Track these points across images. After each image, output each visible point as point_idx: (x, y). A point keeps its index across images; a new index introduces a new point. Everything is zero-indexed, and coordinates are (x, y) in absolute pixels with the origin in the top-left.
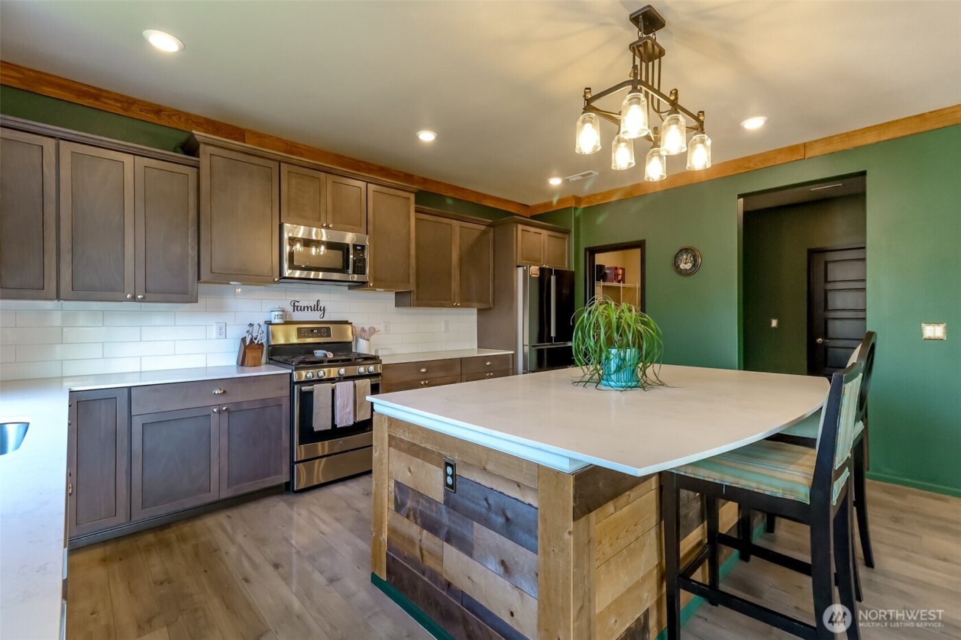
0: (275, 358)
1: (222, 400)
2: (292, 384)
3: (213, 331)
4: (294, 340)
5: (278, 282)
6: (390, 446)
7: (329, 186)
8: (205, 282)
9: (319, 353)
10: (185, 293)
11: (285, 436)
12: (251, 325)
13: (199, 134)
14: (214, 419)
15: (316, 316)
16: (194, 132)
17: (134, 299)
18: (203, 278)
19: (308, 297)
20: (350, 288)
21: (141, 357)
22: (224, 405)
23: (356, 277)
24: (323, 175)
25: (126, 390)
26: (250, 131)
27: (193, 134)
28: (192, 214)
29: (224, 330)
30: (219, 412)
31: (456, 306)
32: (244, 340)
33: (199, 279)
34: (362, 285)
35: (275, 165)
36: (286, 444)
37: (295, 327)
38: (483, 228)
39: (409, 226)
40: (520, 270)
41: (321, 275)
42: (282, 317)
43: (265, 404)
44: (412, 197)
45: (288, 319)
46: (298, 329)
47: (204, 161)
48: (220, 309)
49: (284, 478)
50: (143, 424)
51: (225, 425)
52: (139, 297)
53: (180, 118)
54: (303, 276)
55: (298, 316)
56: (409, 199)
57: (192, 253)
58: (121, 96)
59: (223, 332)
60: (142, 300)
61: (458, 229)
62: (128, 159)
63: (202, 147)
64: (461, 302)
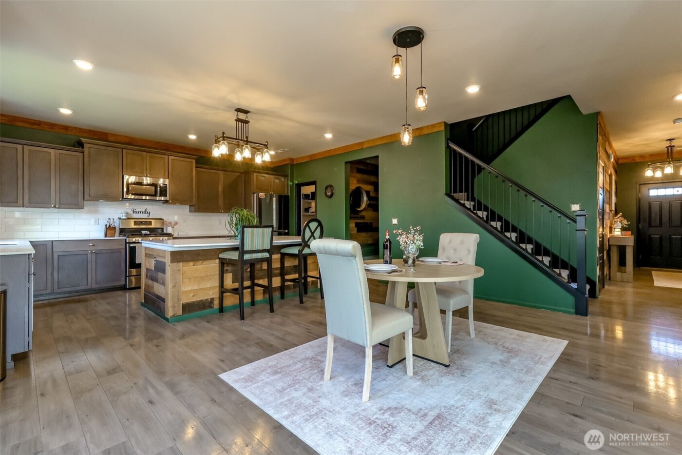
0: (122, 234)
1: (92, 248)
2: (126, 243)
3: (92, 222)
4: (133, 226)
5: (122, 200)
6: (145, 257)
7: (148, 158)
8: (87, 200)
9: (144, 232)
10: (78, 205)
11: (123, 265)
12: (109, 219)
13: (83, 140)
14: (89, 256)
15: (145, 216)
16: (81, 139)
17: (55, 207)
18: (85, 199)
19: (141, 207)
20: (163, 203)
21: (59, 232)
22: (94, 250)
23: (163, 198)
24: (144, 154)
25: (51, 242)
26: (110, 134)
27: (81, 140)
28: (81, 172)
29: (97, 221)
30: (92, 253)
31: (221, 212)
32: (106, 225)
33: (84, 199)
34: (166, 202)
35: (120, 150)
36: (123, 268)
37: (133, 221)
38: (238, 174)
39: (192, 175)
40: (255, 194)
41: (148, 198)
42: (126, 216)
43: (113, 251)
44: (194, 161)
45: (129, 217)
46: (134, 221)
47: (86, 150)
48: (96, 212)
49: (123, 283)
50: (58, 256)
51: (94, 259)
52: (57, 206)
53: (76, 131)
54: (136, 198)
55: (135, 216)
56: (192, 162)
57: (81, 188)
58: (50, 123)
59: (97, 222)
60: (59, 208)
61: (222, 175)
62: (52, 151)
63: (85, 144)
64: (224, 210)
